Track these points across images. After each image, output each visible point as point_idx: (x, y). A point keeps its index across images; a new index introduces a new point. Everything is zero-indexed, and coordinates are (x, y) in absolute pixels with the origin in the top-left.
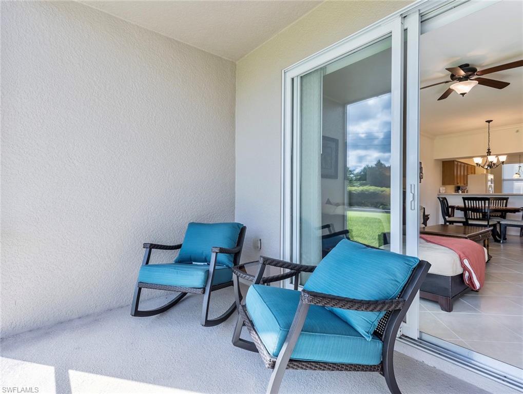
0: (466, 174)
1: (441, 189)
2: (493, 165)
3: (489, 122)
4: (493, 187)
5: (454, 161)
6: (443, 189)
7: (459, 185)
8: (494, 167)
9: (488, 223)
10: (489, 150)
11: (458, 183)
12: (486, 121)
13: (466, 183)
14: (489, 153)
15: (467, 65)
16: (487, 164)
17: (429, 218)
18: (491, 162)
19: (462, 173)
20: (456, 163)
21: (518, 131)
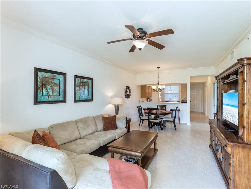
0: (151, 92)
1: (140, 100)
2: (160, 90)
3: (158, 68)
4: (161, 97)
5: (145, 86)
6: (141, 100)
7: (148, 97)
8: (160, 91)
9: (158, 121)
10: (158, 82)
11: (147, 97)
12: (157, 68)
13: (151, 96)
14: (158, 84)
15: (142, 29)
16: (158, 89)
17: (131, 121)
18: (159, 89)
19: (149, 91)
20: (146, 87)
21: (169, 73)
